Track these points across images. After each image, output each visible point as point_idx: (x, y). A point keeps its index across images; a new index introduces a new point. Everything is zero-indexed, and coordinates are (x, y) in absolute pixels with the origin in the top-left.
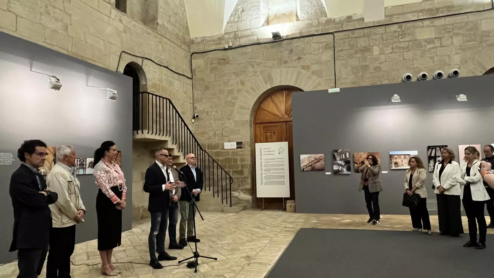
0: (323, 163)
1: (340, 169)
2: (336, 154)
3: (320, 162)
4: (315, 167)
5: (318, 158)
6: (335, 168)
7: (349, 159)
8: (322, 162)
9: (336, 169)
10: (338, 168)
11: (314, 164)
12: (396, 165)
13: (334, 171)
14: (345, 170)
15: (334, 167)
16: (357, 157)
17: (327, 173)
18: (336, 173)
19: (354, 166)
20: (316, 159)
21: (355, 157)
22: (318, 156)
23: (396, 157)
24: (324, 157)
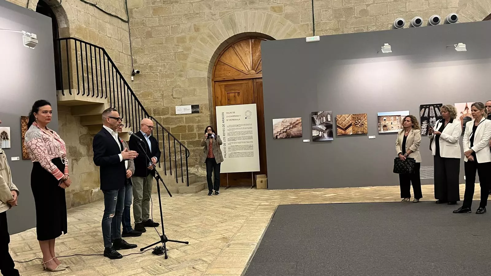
0: (300, 128)
1: (320, 135)
2: (315, 117)
3: (296, 127)
4: (291, 134)
5: (294, 122)
6: (315, 133)
7: (331, 123)
8: (299, 128)
9: (316, 135)
10: (318, 134)
11: (289, 129)
12: (385, 128)
13: (313, 138)
14: (326, 135)
15: (313, 133)
16: (339, 119)
17: (304, 141)
18: (316, 139)
19: (336, 130)
20: (292, 124)
21: (338, 120)
22: (294, 120)
23: (385, 118)
24: (301, 121)
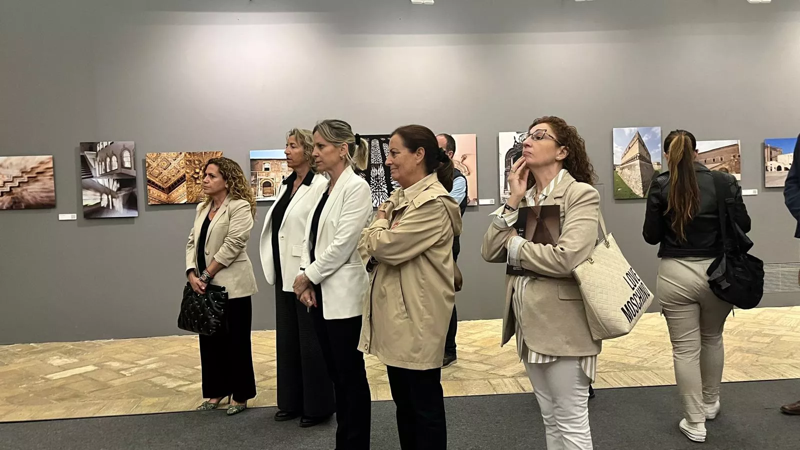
0: (50, 184)
1: (104, 204)
2: (90, 156)
3: (37, 181)
4: (23, 198)
5: (32, 168)
6: (90, 198)
7: (133, 173)
8: (47, 182)
9: (91, 203)
10: (99, 201)
11: (19, 186)
12: (268, 189)
13: (86, 209)
14: (118, 203)
15: (84, 198)
16: (154, 165)
17: (62, 217)
18: (93, 214)
19: (146, 191)
20: (27, 173)
21: (149, 165)
22: (32, 161)
23: (267, 165)
24: (51, 165)
